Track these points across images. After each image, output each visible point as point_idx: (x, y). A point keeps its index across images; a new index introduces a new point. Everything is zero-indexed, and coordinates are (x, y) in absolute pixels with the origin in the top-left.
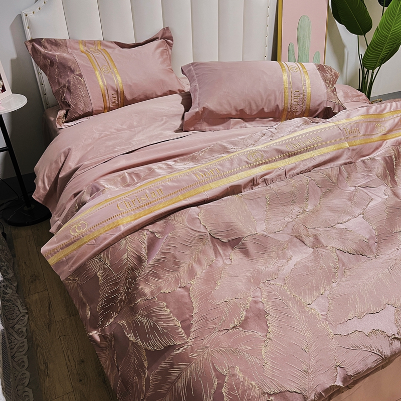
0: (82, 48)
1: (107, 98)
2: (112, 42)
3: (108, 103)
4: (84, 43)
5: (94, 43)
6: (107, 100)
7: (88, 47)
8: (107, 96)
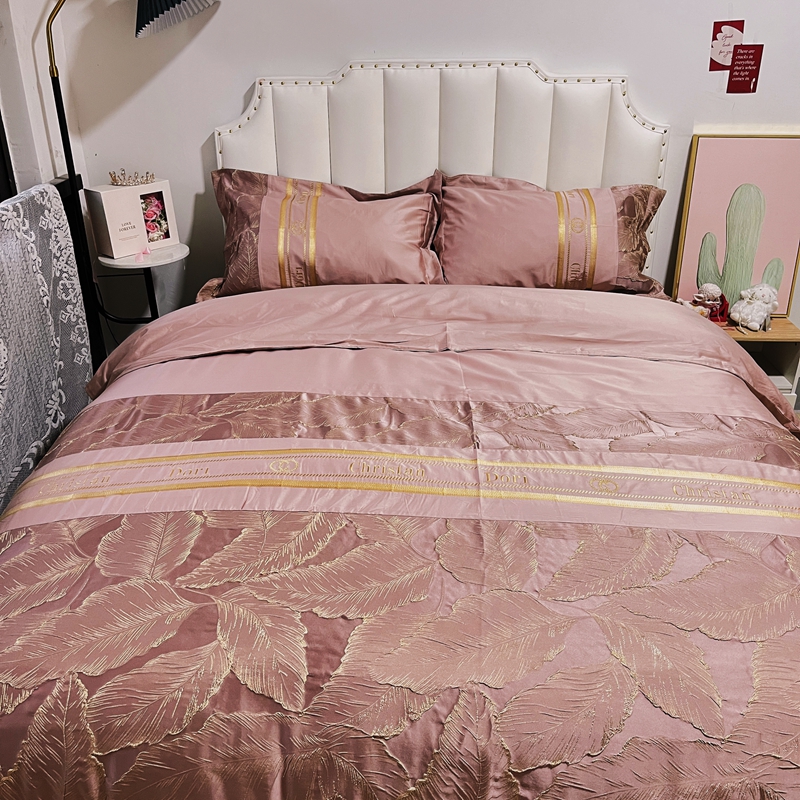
0: (290, 191)
1: (287, 273)
2: (341, 188)
3: (288, 281)
4: (296, 183)
5: (310, 186)
6: (287, 276)
7: (300, 190)
8: (286, 269)
